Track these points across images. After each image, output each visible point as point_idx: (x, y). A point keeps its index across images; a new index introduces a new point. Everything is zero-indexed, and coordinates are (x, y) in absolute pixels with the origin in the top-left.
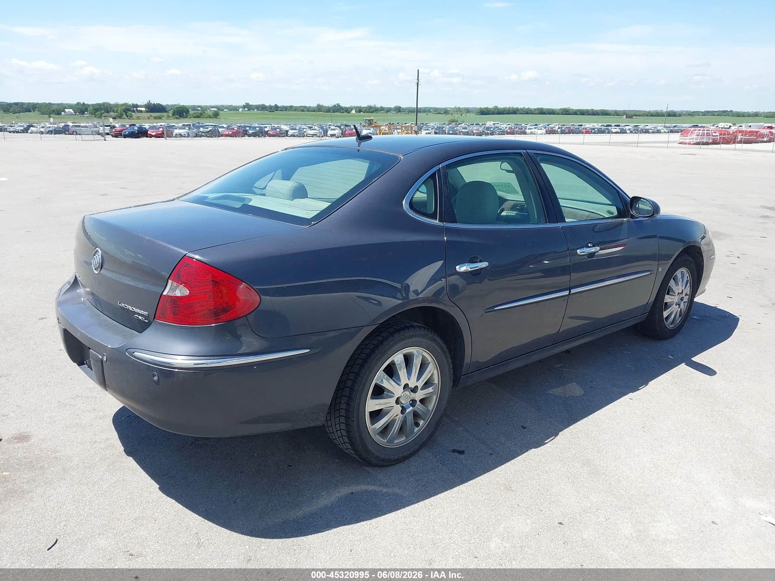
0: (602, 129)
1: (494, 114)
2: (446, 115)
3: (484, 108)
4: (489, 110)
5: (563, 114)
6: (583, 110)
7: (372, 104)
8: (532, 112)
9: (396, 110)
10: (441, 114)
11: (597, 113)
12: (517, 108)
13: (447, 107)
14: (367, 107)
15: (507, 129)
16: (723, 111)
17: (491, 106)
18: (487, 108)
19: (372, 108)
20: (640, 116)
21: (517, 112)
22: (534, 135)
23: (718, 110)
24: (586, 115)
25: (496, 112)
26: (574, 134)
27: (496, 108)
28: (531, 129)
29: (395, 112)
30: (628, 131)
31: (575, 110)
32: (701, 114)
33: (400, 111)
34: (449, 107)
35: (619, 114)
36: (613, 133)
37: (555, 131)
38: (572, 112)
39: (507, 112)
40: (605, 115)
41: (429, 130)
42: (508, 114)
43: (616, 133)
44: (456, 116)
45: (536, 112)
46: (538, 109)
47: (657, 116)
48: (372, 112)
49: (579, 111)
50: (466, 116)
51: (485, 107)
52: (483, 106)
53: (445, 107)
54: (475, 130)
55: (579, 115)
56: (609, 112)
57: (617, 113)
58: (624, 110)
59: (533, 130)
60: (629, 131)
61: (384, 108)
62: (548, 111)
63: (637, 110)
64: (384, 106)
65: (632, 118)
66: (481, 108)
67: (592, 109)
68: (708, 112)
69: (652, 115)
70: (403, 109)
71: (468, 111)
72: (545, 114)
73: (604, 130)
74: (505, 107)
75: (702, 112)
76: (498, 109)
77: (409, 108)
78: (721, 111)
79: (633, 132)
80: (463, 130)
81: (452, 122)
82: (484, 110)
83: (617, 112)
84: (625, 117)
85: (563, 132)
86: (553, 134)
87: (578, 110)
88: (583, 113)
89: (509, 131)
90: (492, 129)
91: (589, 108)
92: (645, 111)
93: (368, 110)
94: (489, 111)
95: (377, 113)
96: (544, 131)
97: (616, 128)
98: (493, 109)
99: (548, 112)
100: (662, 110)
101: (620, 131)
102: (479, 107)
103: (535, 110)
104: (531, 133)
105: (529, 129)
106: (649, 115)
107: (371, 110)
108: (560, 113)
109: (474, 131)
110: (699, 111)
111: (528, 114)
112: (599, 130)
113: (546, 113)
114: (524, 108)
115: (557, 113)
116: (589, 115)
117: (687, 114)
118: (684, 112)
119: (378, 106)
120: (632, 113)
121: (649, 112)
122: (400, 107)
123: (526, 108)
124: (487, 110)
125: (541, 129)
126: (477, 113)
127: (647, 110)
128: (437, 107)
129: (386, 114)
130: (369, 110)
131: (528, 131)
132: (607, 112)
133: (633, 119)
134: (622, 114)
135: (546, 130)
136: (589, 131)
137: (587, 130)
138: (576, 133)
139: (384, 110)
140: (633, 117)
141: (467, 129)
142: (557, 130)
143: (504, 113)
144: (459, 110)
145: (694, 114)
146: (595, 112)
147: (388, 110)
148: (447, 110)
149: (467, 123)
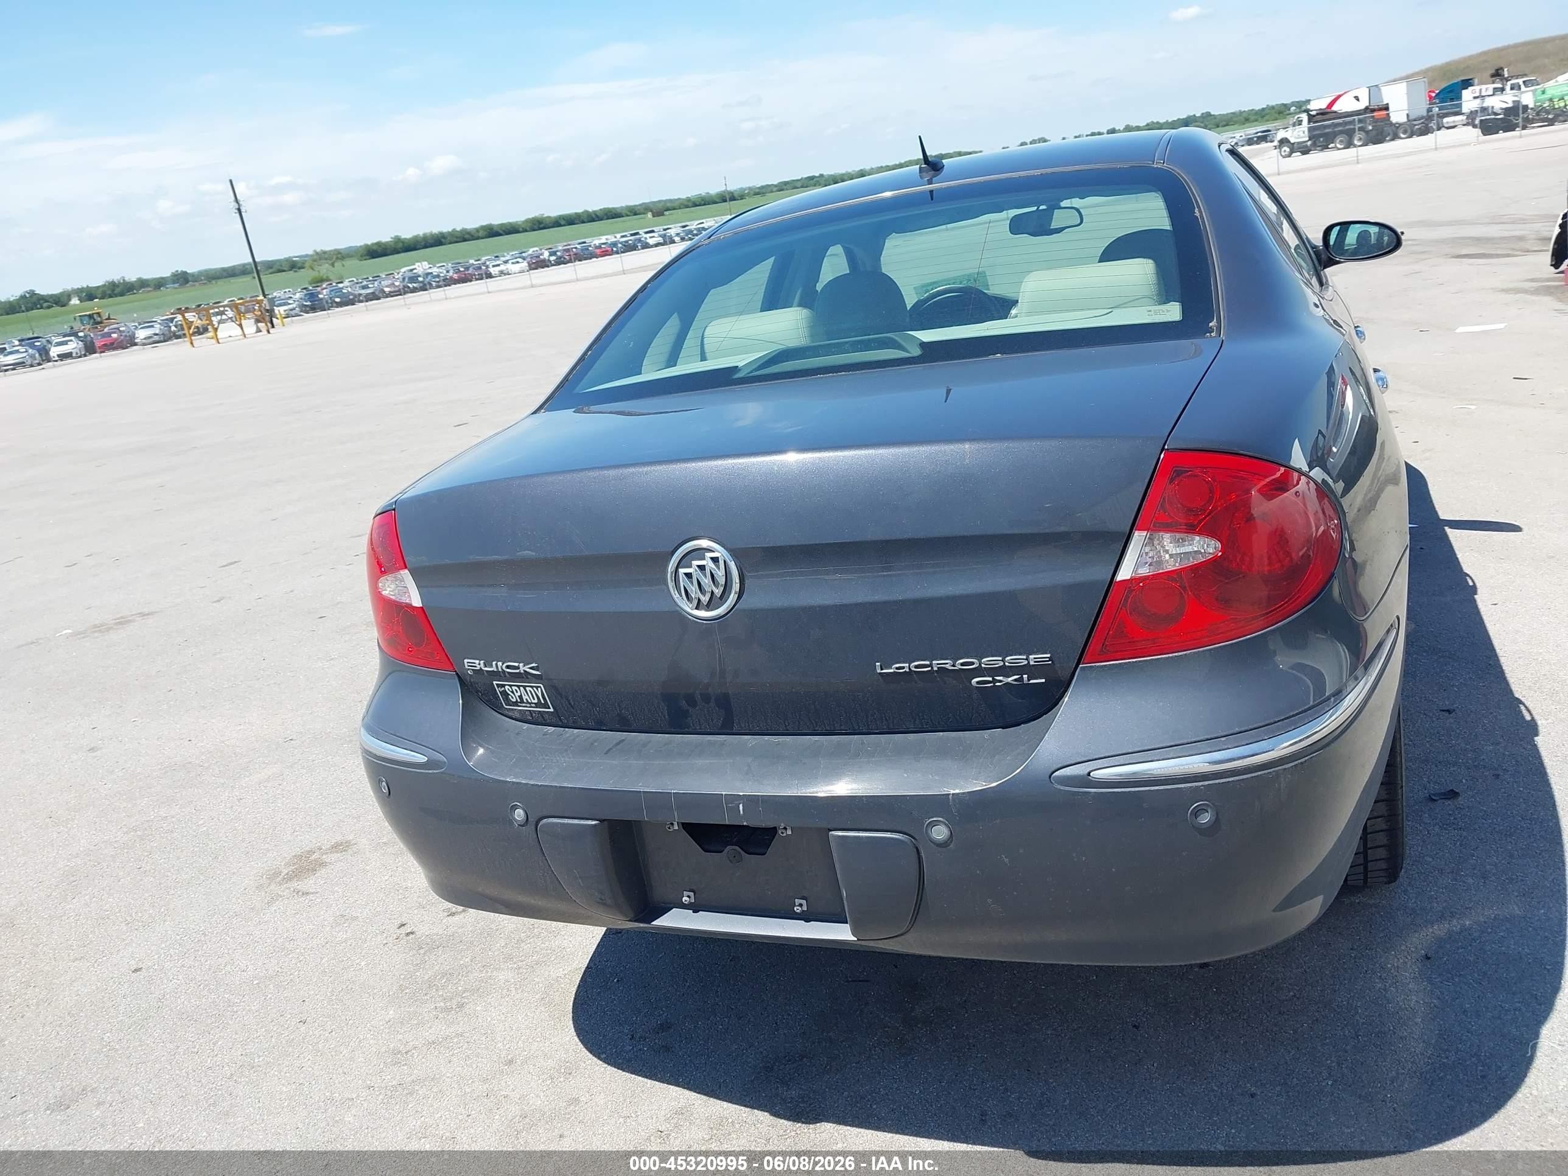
0: (630, 242)
1: (398, 253)
2: (296, 271)
3: (373, 244)
4: (383, 246)
5: (534, 230)
6: (570, 215)
7: (116, 277)
8: (472, 236)
9: (178, 279)
10: (284, 271)
11: (597, 216)
12: (441, 233)
13: (291, 255)
14: (105, 285)
15: (451, 274)
16: (809, 177)
17: (386, 237)
18: (379, 244)
19: (118, 286)
20: (674, 209)
21: (443, 240)
22: (507, 276)
23: (800, 178)
24: (578, 224)
25: (401, 248)
26: (584, 262)
27: (398, 240)
28: (498, 265)
29: (176, 285)
30: (677, 239)
31: (555, 218)
32: (775, 189)
33: (186, 281)
34: (296, 255)
35: (638, 212)
36: (652, 247)
37: (544, 261)
38: (550, 223)
39: (423, 244)
40: (613, 218)
41: (290, 304)
42: (426, 247)
43: (657, 245)
44: (324, 269)
45: (481, 234)
46: (483, 228)
47: (704, 205)
48: (122, 294)
49: (563, 219)
50: (343, 266)
51: (375, 241)
52: (370, 239)
53: (287, 256)
54: (387, 287)
55: (564, 225)
56: (619, 211)
57: (634, 211)
58: (643, 203)
59: (502, 267)
60: (679, 238)
61: (147, 280)
62: (504, 229)
63: (664, 199)
64: (145, 277)
65: (663, 215)
66: (366, 246)
67: (586, 212)
68: (786, 183)
69: (695, 205)
70: (193, 275)
71: (339, 256)
72: (501, 235)
73: (634, 245)
74: (415, 234)
75: (776, 186)
76: (403, 242)
77: (206, 271)
78: (806, 178)
79: (686, 238)
80: (363, 292)
81: (318, 282)
82: (375, 248)
83: (633, 209)
84: (650, 215)
85: (560, 262)
86: (543, 268)
87: (560, 216)
88: (571, 220)
89: (456, 276)
90: (420, 279)
91: (580, 210)
92: (679, 199)
93: (109, 292)
94: (386, 249)
95: (135, 294)
96: (524, 265)
97: (653, 237)
98: (392, 244)
99: (504, 231)
100: (708, 193)
101: (662, 241)
102: (362, 244)
103: (477, 230)
104: (502, 273)
105: (494, 266)
106: (690, 204)
107: (117, 290)
108: (528, 229)
109: (387, 290)
110: (770, 184)
111: (465, 240)
112: (625, 245)
113: (501, 232)
114: (454, 230)
115: (523, 228)
116: (583, 222)
117: (752, 193)
118: (745, 190)
119: (132, 277)
120: (660, 205)
121: (688, 200)
122: (186, 272)
123: (458, 229)
124: (380, 246)
125: (518, 262)
126: (362, 256)
127: (684, 197)
128: (270, 259)
129: (158, 293)
130: (113, 290)
131: (494, 271)
132: (614, 211)
133: (665, 217)
134: (642, 211)
135: (528, 263)
136: (607, 251)
137: (604, 250)
138: (586, 259)
139: (148, 286)
140: (665, 213)
141: (369, 288)
142: (549, 260)
143: (418, 247)
144: (322, 257)
145: (764, 191)
146: (594, 216)
147: (159, 284)
148: (294, 261)
149: (354, 279)
